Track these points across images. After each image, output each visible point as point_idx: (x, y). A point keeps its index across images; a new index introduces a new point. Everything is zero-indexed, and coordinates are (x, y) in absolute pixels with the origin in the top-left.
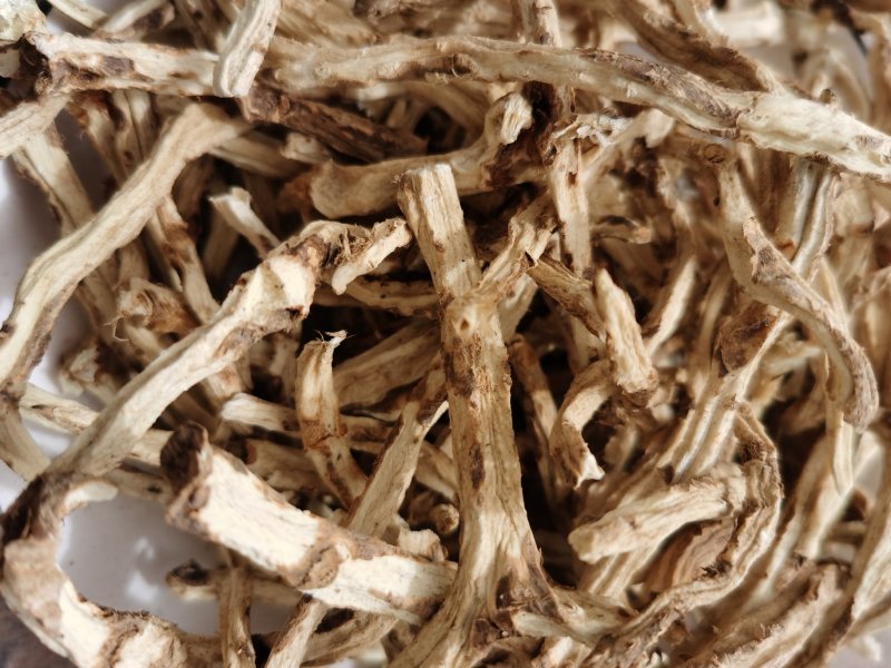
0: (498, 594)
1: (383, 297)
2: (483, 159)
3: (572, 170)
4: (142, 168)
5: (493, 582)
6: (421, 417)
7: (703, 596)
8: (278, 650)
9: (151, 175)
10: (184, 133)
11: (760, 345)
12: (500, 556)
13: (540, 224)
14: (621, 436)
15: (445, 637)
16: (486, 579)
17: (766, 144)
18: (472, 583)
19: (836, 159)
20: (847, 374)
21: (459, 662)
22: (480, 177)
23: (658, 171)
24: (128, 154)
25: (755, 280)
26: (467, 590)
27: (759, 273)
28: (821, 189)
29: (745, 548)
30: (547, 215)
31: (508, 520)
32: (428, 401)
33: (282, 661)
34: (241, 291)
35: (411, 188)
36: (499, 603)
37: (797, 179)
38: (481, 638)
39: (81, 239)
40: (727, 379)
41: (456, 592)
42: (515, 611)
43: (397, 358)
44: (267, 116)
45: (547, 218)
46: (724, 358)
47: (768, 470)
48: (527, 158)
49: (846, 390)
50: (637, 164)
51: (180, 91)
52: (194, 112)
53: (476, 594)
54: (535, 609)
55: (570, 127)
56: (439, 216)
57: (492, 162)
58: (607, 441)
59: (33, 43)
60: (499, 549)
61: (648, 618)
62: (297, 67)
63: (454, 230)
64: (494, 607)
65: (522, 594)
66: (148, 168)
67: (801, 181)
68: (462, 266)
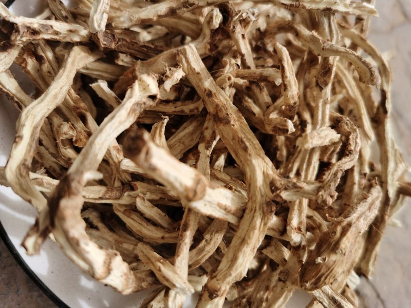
0: (271, 188)
1: (175, 107)
2: (205, 41)
3: (242, 33)
4: (61, 71)
5: (267, 186)
6: (207, 148)
7: (347, 164)
8: (178, 256)
9: (66, 73)
10: (75, 57)
11: (331, 76)
12: (265, 175)
13: (235, 57)
14: (281, 151)
15: (253, 218)
16: (263, 186)
17: (309, 7)
18: (258, 189)
19: (334, 8)
20: (367, 69)
21: (262, 227)
22: (206, 48)
23: (265, 43)
24: (49, 72)
25: (323, 49)
26: (257, 193)
27: (324, 46)
28: (331, 21)
29: (354, 146)
30: (237, 54)
31: (263, 161)
32: (208, 141)
33: (181, 260)
34: (131, 90)
35: (182, 53)
36: (273, 191)
37: (322, 20)
38: (269, 210)
39: (42, 100)
40: (323, 91)
41: (252, 198)
42: (280, 192)
43: (187, 133)
44: (110, 45)
45: (237, 55)
46: (320, 84)
47: (348, 122)
48: (222, 38)
49: (369, 75)
50: (257, 43)
51: (71, 39)
52: (76, 50)
53: (261, 193)
54: (288, 188)
55: (239, 15)
56: (195, 63)
57: (209, 41)
58: (276, 153)
59: (8, 20)
60: (264, 173)
61: (332, 176)
62: (122, 19)
63: (202, 68)
64: (271, 194)
65: (281, 184)
66: (64, 71)
67: (323, 20)
68: (209, 80)
